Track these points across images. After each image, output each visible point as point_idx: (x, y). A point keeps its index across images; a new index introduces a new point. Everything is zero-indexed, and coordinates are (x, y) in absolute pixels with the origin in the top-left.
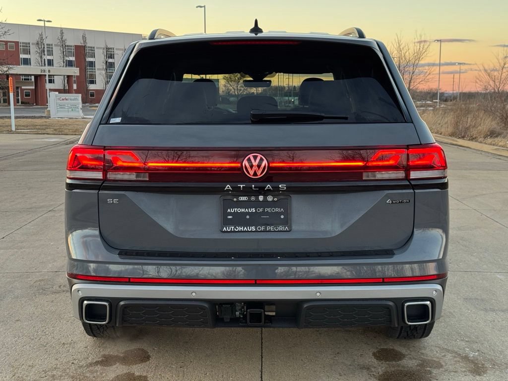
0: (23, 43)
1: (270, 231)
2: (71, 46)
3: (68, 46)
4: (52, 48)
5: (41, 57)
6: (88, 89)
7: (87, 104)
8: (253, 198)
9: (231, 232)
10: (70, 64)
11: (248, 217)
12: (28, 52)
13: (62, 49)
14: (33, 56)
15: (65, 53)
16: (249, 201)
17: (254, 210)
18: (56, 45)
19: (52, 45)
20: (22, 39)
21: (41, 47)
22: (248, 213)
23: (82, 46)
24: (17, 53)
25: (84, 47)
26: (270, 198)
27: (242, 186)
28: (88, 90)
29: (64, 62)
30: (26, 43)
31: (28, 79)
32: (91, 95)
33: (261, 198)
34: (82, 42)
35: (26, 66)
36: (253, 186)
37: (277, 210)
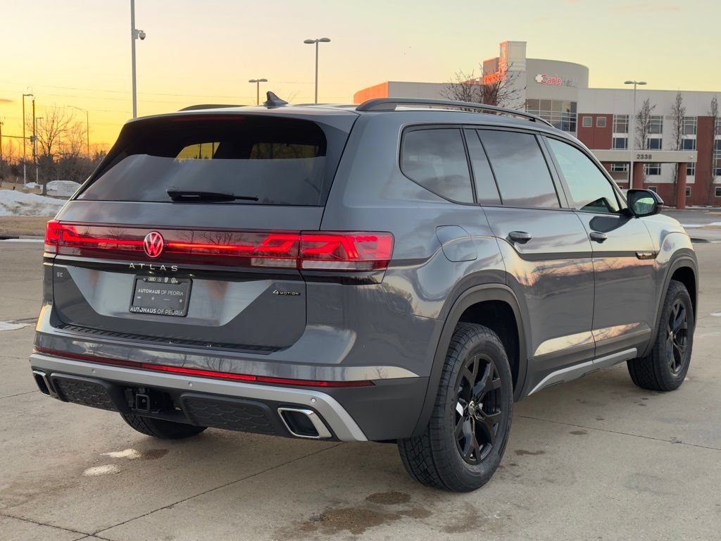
0: (619, 116)
2: (692, 118)
3: (687, 118)
4: (662, 122)
5: (644, 136)
6: (714, 182)
7: (708, 207)
8: (160, 279)
10: (688, 145)
11: (153, 298)
12: (624, 128)
13: (677, 123)
14: (632, 136)
15: (681, 129)
16: (157, 282)
17: (158, 292)
18: (667, 118)
19: (662, 117)
20: (616, 110)
21: (645, 122)
22: (154, 295)
23: (710, 117)
24: (609, 131)
25: (714, 118)
26: (173, 281)
27: (142, 265)
28: (712, 185)
29: (678, 143)
30: (624, 117)
31: (622, 169)
32: (717, 192)
33: (166, 279)
34: (711, 111)
35: (619, 151)
36: (151, 265)
37: (178, 293)
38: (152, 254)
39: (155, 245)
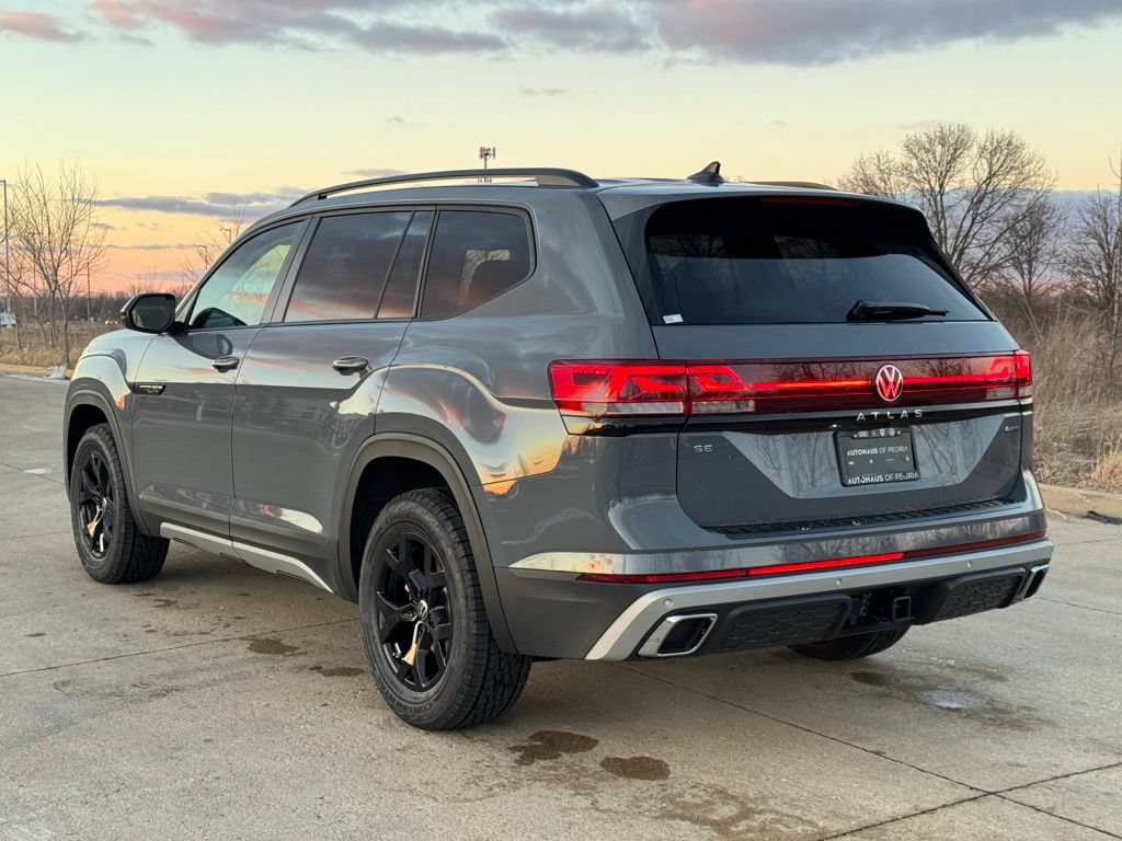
1: (899, 481)
8: (874, 433)
9: (857, 485)
11: (871, 461)
16: (870, 437)
17: (875, 451)
22: (870, 456)
26: (892, 432)
27: (876, 414)
33: (882, 432)
36: (888, 413)
37: (901, 449)
38: (891, 396)
39: (895, 383)
